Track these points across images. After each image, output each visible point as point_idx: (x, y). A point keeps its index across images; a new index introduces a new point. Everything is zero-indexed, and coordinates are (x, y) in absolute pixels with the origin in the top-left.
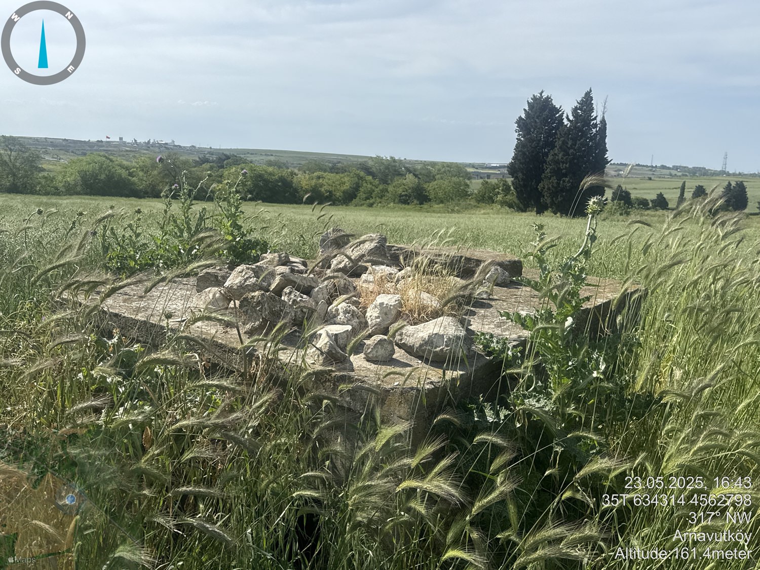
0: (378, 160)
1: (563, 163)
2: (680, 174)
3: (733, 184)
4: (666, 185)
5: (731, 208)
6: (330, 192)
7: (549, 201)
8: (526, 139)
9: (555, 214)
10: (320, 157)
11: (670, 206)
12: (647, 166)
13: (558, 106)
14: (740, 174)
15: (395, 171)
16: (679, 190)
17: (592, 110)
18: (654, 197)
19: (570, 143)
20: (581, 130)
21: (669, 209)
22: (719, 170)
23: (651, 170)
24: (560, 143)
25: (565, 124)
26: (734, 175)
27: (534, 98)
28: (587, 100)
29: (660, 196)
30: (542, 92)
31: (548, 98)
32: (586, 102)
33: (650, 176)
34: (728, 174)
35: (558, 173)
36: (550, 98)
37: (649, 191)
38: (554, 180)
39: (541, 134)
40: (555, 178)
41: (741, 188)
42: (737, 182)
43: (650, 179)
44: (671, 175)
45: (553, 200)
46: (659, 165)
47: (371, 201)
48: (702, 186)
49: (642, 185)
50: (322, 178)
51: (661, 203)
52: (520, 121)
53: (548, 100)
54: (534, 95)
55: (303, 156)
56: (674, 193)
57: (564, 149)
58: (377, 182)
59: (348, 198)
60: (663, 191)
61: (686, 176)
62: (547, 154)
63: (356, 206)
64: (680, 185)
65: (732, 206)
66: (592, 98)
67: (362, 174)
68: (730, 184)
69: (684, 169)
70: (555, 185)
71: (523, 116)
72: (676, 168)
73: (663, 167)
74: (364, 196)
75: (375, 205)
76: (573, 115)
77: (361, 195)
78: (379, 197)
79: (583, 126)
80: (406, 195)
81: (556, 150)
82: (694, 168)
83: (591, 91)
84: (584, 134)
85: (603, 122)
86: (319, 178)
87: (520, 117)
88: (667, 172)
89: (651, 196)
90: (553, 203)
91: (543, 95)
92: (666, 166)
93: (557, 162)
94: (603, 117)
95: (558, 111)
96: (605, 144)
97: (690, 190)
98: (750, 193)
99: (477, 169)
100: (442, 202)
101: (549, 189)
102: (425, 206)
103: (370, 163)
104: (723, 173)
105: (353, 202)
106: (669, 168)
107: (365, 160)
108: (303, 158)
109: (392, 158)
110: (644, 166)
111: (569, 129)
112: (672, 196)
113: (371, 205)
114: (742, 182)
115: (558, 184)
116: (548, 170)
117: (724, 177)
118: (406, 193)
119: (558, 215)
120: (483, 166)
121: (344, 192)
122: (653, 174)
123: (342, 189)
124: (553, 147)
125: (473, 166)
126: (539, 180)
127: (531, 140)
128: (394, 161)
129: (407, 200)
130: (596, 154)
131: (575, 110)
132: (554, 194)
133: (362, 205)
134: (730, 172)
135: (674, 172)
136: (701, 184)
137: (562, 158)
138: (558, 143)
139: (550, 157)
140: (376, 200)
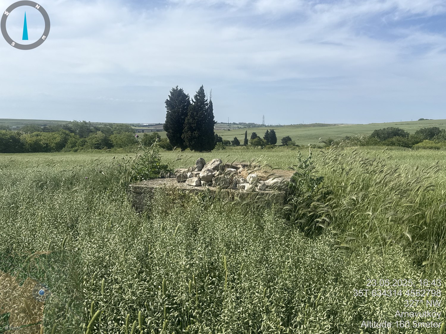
0: (76, 124)
1: (193, 124)
2: (243, 127)
3: (269, 131)
4: (237, 133)
5: (269, 143)
6: (47, 144)
7: (188, 144)
8: (172, 112)
9: (192, 150)
10: (31, 122)
11: (241, 144)
12: (226, 123)
13: (186, 94)
14: (271, 126)
15: (88, 129)
16: (244, 136)
17: (204, 96)
18: (233, 140)
19: (195, 113)
20: (200, 107)
21: (240, 145)
22: (261, 124)
23: (228, 125)
24: (190, 113)
25: (191, 103)
26: (268, 126)
27: (173, 90)
28: (201, 91)
29: (236, 139)
30: (177, 86)
31: (181, 90)
32: (201, 92)
33: (228, 129)
34: (266, 126)
35: (191, 129)
36: (182, 90)
37: (229, 137)
38: (189, 133)
39: (179, 108)
40: (189, 132)
41: (273, 133)
42: (271, 130)
43: (229, 130)
44: (238, 127)
45: (190, 143)
46: (232, 123)
47: (76, 148)
48: (255, 133)
49: (226, 134)
50: (39, 135)
51: (236, 142)
52: (167, 102)
53: (181, 91)
54: (173, 88)
55: (19, 122)
56: (242, 137)
57: (192, 116)
58: (78, 136)
59: (60, 147)
60: (237, 136)
61: (246, 128)
62: (184, 120)
63: (66, 152)
64: (245, 132)
65: (270, 142)
66: (203, 90)
67: (67, 132)
68: (268, 131)
69: (244, 124)
70: (190, 135)
71: (169, 99)
72: (240, 124)
73: (234, 124)
74: (70, 146)
75: (78, 151)
76: (195, 99)
77: (69, 145)
78: (81, 146)
79: (201, 105)
80: (98, 144)
81: (189, 117)
82: (249, 123)
83: (203, 86)
84: (202, 109)
85: (211, 102)
86: (37, 135)
87: (167, 100)
88: (236, 126)
89: (231, 139)
90: (190, 145)
91: (178, 88)
92: (235, 123)
93: (189, 124)
94: (211, 100)
95: (187, 96)
96: (213, 113)
97: (249, 135)
98: (277, 135)
99: (136, 127)
100: (121, 147)
101: (187, 137)
102: (112, 150)
103: (70, 125)
104: (263, 125)
105: (63, 149)
106: (237, 124)
107: (67, 123)
108: (20, 123)
109: (84, 122)
110: (225, 123)
111: (194, 106)
112: (241, 139)
113: (76, 151)
114: (273, 130)
115: (192, 135)
116: (186, 128)
117: (264, 128)
118: (97, 142)
119: (193, 151)
120: (139, 125)
121: (56, 144)
122: (230, 128)
123: (55, 141)
124: (187, 116)
125: (133, 125)
126: (181, 133)
127: (174, 112)
128: (86, 123)
129: (99, 147)
130: (209, 118)
131: (196, 97)
132: (190, 140)
133: (69, 151)
134: (266, 125)
135: (240, 126)
136: (255, 132)
137: (192, 122)
138: (189, 114)
139: (186, 121)
140: (79, 148)
